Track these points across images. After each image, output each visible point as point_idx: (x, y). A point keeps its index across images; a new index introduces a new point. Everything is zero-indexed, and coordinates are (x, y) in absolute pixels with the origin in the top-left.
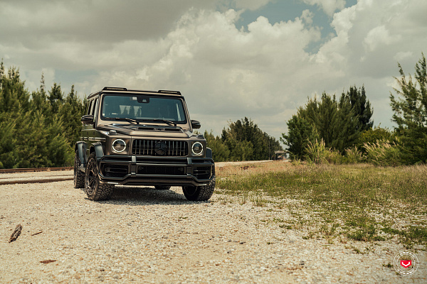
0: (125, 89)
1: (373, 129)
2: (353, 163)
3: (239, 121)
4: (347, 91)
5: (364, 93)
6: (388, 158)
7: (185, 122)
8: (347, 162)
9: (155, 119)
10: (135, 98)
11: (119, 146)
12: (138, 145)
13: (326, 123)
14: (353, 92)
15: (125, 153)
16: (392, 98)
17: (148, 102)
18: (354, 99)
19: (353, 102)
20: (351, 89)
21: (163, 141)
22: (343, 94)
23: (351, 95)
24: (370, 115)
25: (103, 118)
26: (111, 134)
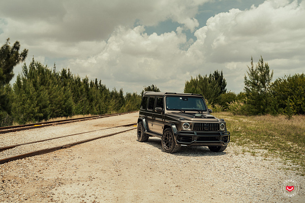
0: (175, 94)
1: (226, 93)
2: (219, 112)
3: (149, 87)
4: (213, 73)
5: (222, 74)
6: (242, 111)
7: (206, 111)
8: (216, 111)
9: (192, 109)
10: (181, 98)
11: (186, 126)
12: (197, 126)
13: (204, 90)
14: (216, 74)
15: (190, 130)
16: (246, 78)
17: (187, 100)
18: (217, 77)
19: (216, 79)
20: (215, 72)
21: (208, 123)
22: (211, 75)
23: (215, 75)
24: (225, 85)
25: (167, 109)
26: (181, 119)
